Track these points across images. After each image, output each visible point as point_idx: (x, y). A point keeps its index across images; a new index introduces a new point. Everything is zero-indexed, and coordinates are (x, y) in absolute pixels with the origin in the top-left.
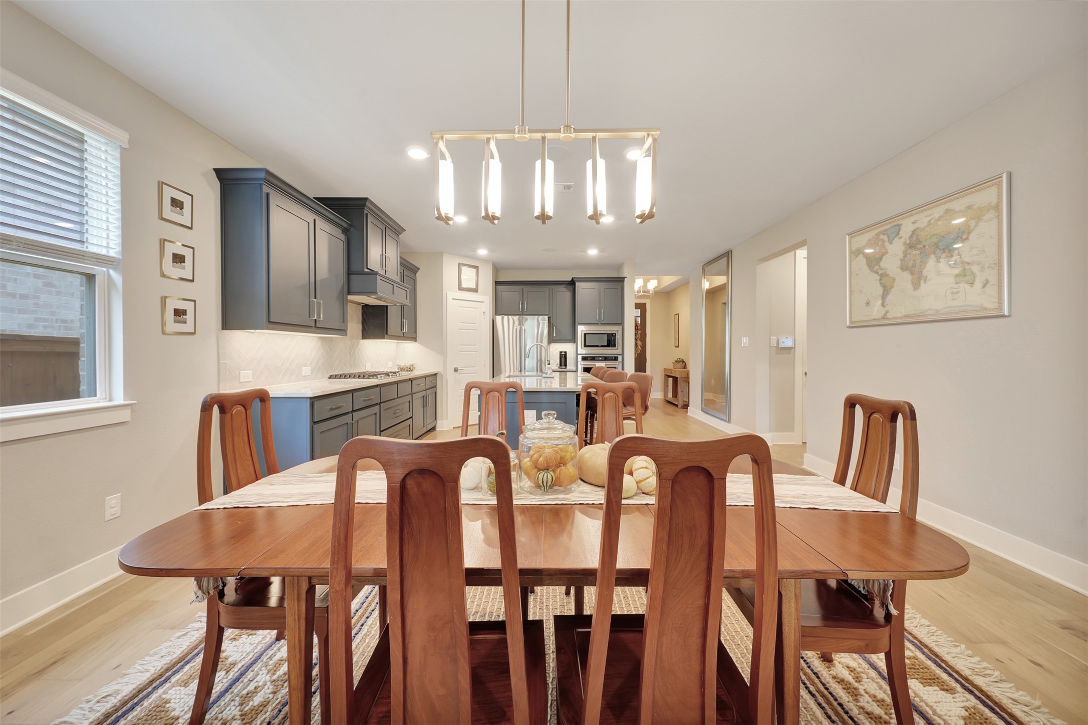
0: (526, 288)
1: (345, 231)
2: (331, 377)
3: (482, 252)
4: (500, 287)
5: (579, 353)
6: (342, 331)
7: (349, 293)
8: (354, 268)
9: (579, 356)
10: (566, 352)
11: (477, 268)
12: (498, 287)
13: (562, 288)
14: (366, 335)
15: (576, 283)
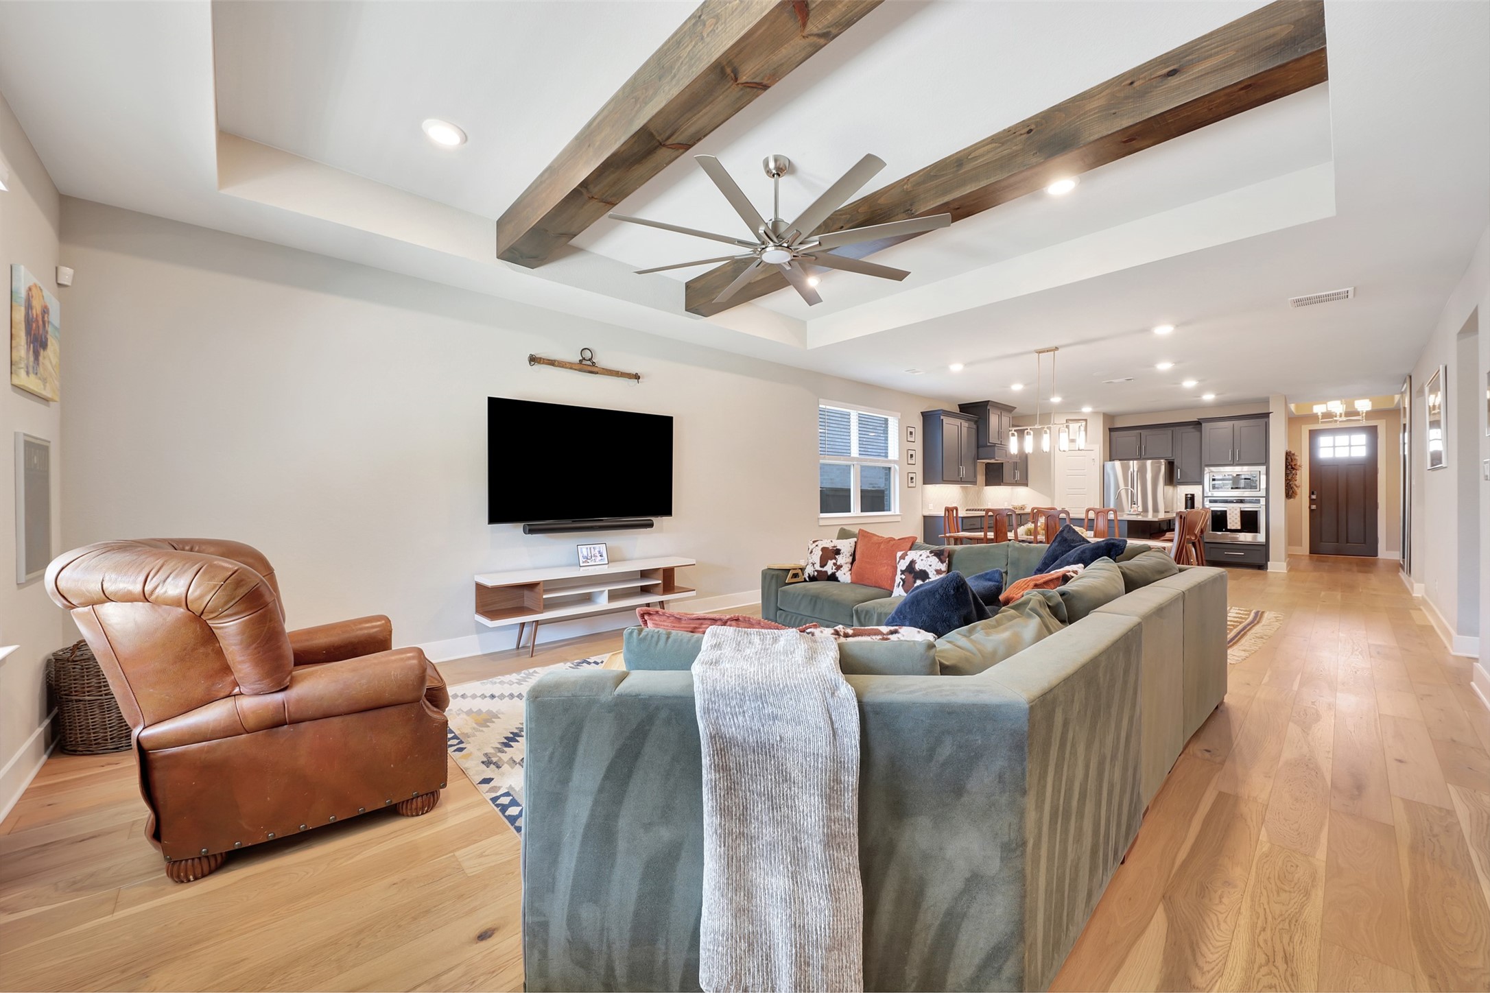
0: (1144, 432)
1: (976, 422)
2: (967, 510)
3: (1087, 409)
4: (1114, 434)
5: (1205, 495)
6: (974, 483)
7: (978, 459)
8: (980, 444)
9: (1206, 499)
10: (1193, 495)
11: (1086, 420)
12: (1112, 433)
13: (1189, 429)
14: (988, 483)
15: (1203, 424)
